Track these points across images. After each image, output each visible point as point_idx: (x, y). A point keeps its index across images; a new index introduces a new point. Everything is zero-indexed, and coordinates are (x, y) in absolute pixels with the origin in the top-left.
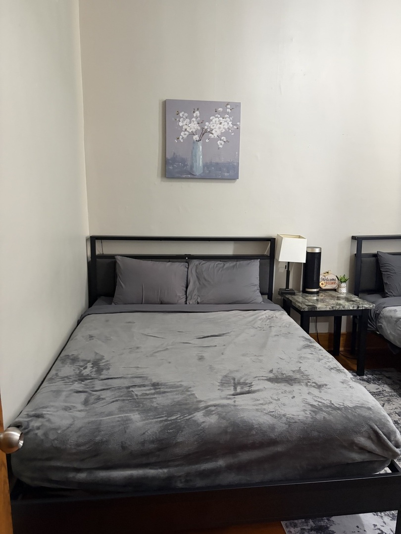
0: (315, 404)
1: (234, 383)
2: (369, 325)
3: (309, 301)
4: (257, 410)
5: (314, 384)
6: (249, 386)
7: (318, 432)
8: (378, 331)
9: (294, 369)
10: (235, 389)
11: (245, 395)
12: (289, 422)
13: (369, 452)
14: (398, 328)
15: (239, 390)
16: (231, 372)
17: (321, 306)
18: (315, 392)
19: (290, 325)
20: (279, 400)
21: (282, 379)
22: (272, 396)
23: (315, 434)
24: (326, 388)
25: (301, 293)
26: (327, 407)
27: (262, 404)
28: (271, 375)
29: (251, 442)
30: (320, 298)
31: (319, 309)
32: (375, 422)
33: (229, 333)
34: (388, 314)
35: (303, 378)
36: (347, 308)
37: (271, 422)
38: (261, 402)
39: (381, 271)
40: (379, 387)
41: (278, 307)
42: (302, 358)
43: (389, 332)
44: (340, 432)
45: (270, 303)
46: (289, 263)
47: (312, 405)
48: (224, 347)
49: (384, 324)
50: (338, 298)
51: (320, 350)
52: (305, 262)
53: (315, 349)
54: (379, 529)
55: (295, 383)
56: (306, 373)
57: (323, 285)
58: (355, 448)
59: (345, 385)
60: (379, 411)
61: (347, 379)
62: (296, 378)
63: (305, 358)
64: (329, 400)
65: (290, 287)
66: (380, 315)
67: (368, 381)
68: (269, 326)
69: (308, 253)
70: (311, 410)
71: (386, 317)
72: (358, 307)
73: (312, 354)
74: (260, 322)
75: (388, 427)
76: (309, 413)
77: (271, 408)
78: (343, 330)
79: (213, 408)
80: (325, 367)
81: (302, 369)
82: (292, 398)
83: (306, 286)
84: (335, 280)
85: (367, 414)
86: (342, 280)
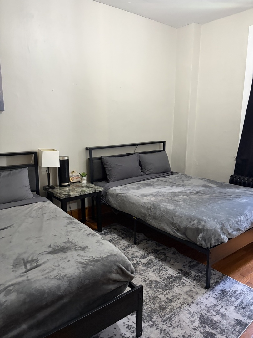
0: (84, 261)
1: (24, 263)
2: (102, 201)
3: (65, 191)
4: (46, 278)
5: (80, 248)
6: (36, 262)
7: (88, 280)
8: (107, 203)
9: (65, 241)
10: (26, 267)
11: (34, 269)
12: (69, 280)
13: (119, 281)
14: (118, 200)
15: (29, 267)
16: (20, 254)
17: (73, 194)
18: (82, 253)
19: (56, 210)
20: (59, 265)
21: (58, 250)
22: (54, 264)
23: (87, 282)
24: (88, 249)
25: (58, 187)
26: (91, 261)
27: (48, 273)
28: (50, 249)
29: (45, 303)
30: (71, 188)
31: (72, 195)
32: (119, 262)
33: (12, 225)
34: (112, 192)
35: (72, 246)
36: (89, 192)
37: (57, 284)
38: (47, 271)
39: (104, 167)
40: (111, 236)
41: (45, 199)
42: (69, 232)
43: (113, 203)
44: (101, 275)
45: (39, 197)
46: (48, 168)
47: (82, 263)
48: (11, 237)
49: (110, 198)
50: (82, 187)
51: (79, 223)
52: (59, 166)
53: (75, 223)
54: (127, 324)
55: (68, 250)
56: (73, 241)
57: (72, 180)
58: (111, 282)
59: (99, 244)
60: (120, 255)
61: (99, 239)
62: (67, 247)
63: (70, 231)
64: (91, 256)
65: (51, 184)
66: (108, 193)
67: (105, 234)
68: (42, 214)
69: (60, 160)
70: (82, 267)
71: (111, 194)
72: (95, 191)
73: (74, 227)
74: (34, 212)
75: (127, 263)
76: (81, 270)
77: (55, 273)
78: (87, 206)
79: (11, 288)
80: (84, 234)
81: (70, 240)
82: (68, 262)
83: (61, 182)
84: (79, 176)
85: (115, 259)
86: (83, 175)
